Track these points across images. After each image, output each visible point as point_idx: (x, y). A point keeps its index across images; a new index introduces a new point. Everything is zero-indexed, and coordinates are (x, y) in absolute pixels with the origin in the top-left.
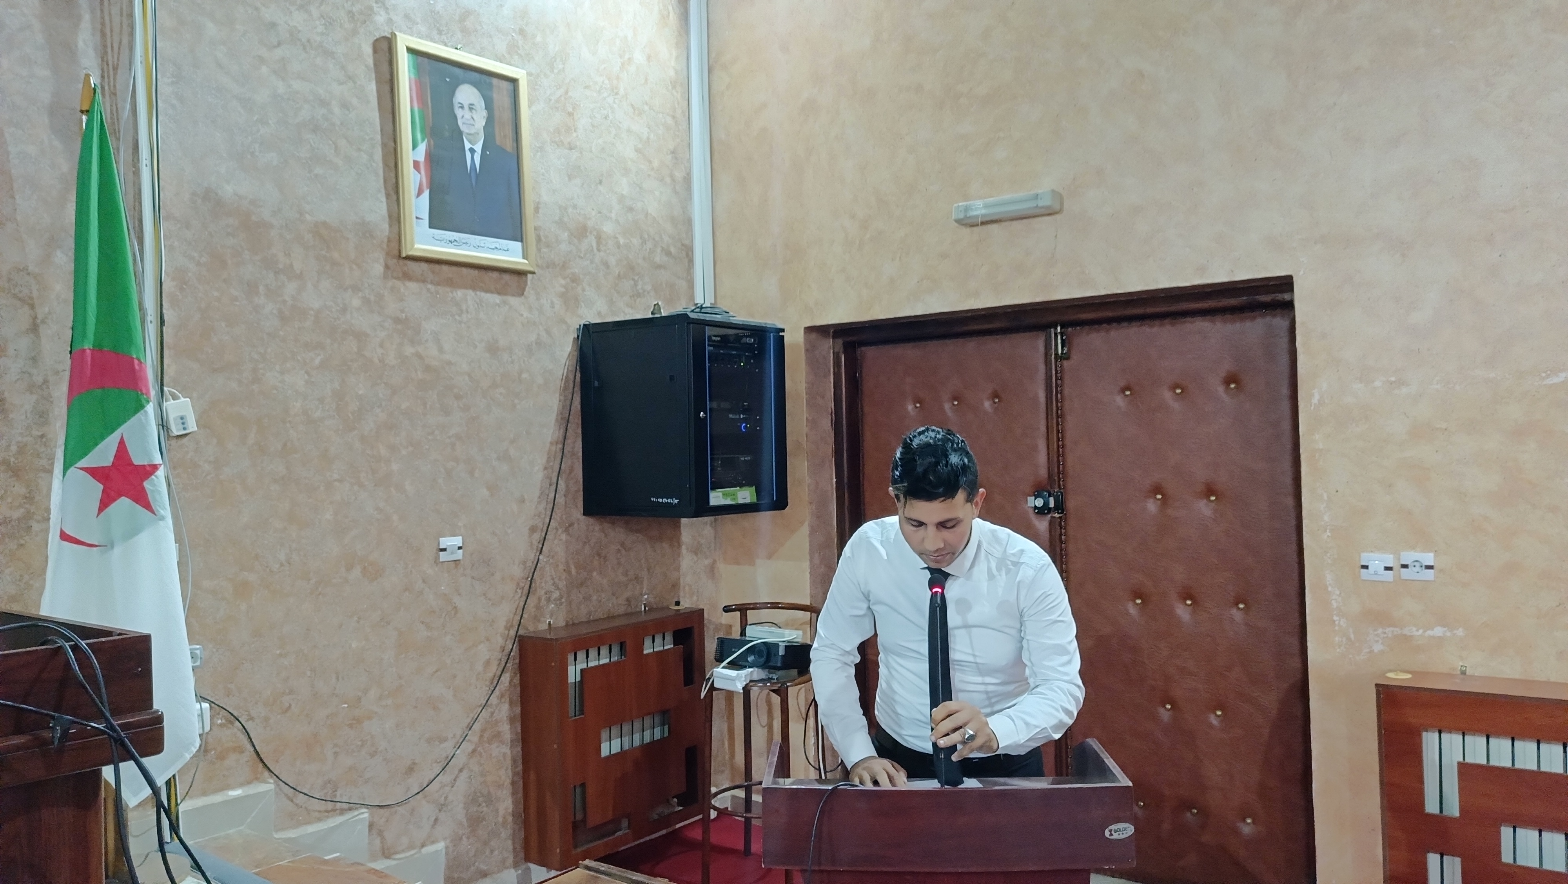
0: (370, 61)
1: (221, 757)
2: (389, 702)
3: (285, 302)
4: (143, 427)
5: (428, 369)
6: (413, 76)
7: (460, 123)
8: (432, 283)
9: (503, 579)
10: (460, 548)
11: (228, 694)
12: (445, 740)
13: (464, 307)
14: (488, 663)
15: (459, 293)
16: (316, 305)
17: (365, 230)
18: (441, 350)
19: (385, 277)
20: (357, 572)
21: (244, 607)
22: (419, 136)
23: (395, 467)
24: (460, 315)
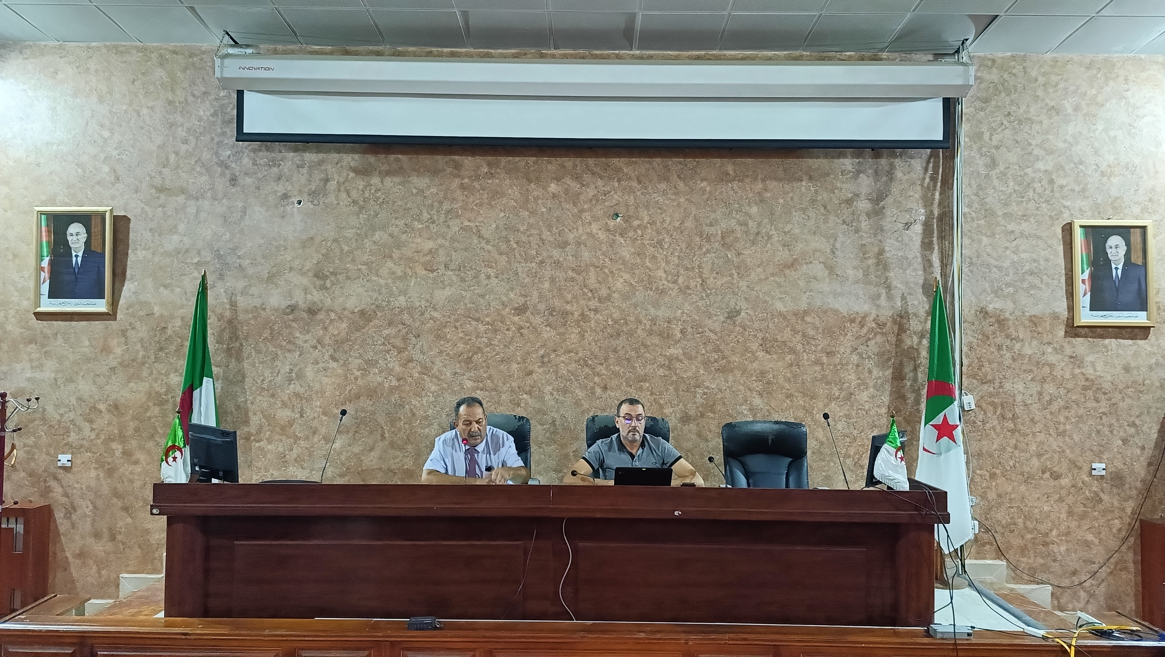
0: (1060, 236)
1: (984, 545)
2: (1063, 538)
3: (1015, 352)
4: (953, 410)
5: (1087, 380)
6: (1082, 238)
7: (1109, 256)
8: (1091, 337)
9: (1130, 488)
10: (1104, 469)
11: (987, 519)
12: (1094, 563)
13: (1110, 348)
14: (1120, 530)
15: (1107, 341)
16: (1030, 353)
17: (1055, 317)
18: (1095, 370)
19: (1065, 336)
20: (1047, 475)
21: (994, 484)
22: (1085, 266)
23: (1068, 427)
24: (1107, 352)
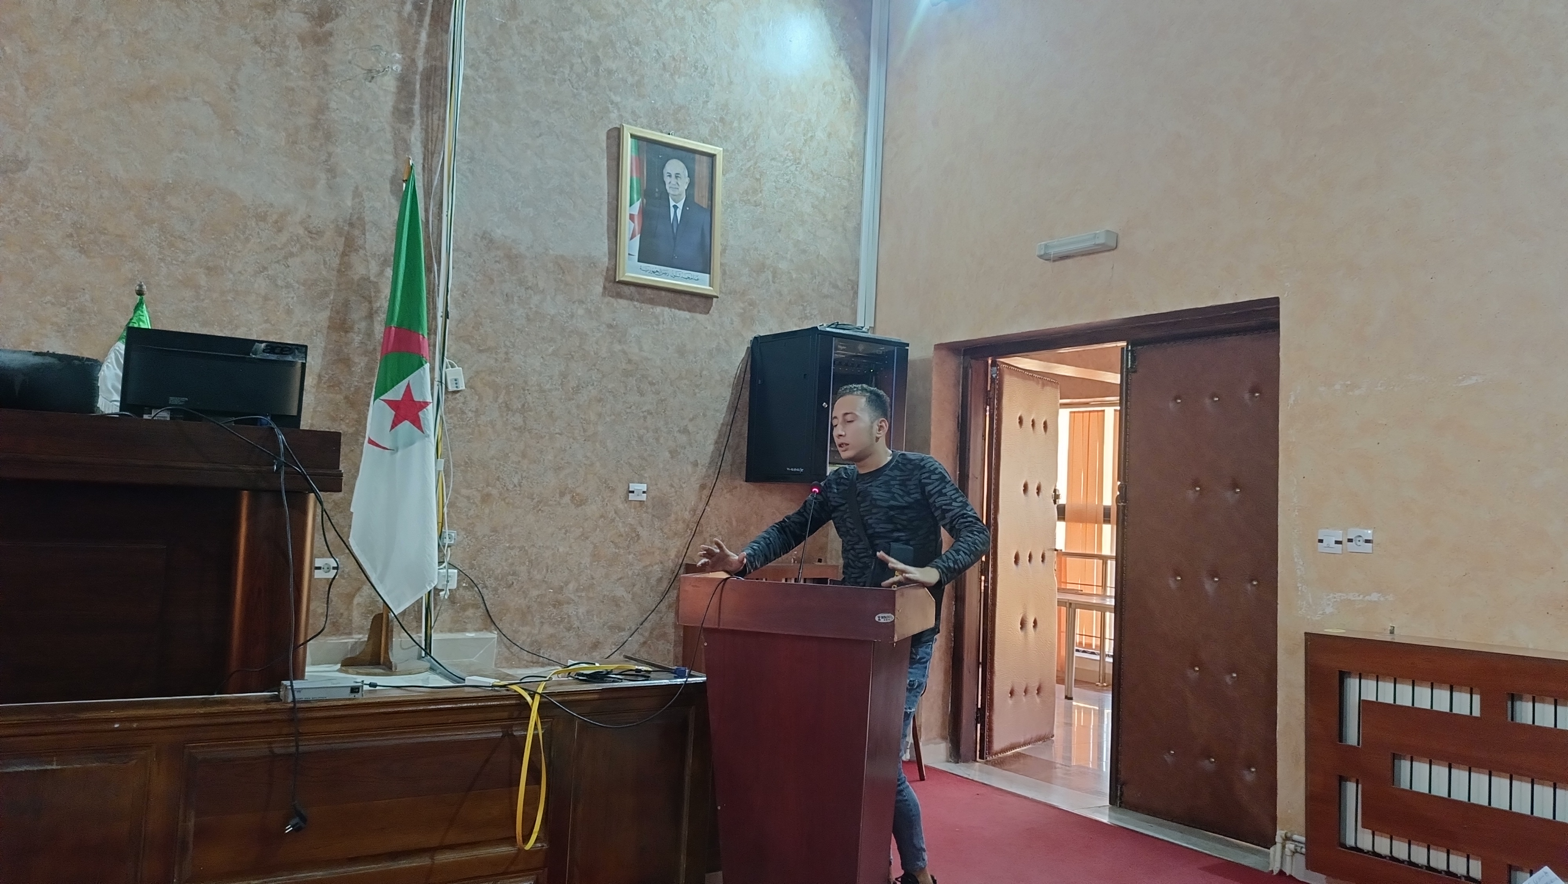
0: (604, 145)
1: (464, 608)
2: (583, 594)
3: (531, 308)
4: (422, 378)
5: (630, 361)
6: (634, 155)
7: (667, 187)
8: (637, 301)
9: (676, 520)
10: (644, 492)
11: (472, 567)
12: (624, 630)
13: (661, 319)
14: (660, 580)
15: (658, 310)
16: (553, 312)
17: (592, 263)
18: (641, 349)
19: (603, 294)
20: (567, 499)
21: (487, 511)
22: (635, 196)
23: (600, 429)
24: (657, 325)
